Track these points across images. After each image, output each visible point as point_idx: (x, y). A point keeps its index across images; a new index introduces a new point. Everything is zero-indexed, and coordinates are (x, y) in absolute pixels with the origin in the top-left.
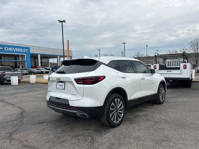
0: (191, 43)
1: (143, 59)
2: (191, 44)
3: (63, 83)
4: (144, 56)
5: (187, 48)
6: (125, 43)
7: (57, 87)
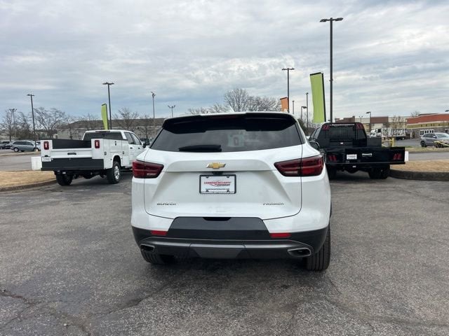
0: (229, 96)
1: (138, 125)
2: (229, 98)
3: (228, 176)
4: (138, 118)
5: (223, 106)
6: (109, 84)
7: (203, 190)
